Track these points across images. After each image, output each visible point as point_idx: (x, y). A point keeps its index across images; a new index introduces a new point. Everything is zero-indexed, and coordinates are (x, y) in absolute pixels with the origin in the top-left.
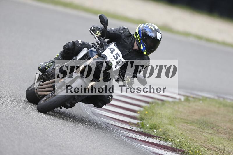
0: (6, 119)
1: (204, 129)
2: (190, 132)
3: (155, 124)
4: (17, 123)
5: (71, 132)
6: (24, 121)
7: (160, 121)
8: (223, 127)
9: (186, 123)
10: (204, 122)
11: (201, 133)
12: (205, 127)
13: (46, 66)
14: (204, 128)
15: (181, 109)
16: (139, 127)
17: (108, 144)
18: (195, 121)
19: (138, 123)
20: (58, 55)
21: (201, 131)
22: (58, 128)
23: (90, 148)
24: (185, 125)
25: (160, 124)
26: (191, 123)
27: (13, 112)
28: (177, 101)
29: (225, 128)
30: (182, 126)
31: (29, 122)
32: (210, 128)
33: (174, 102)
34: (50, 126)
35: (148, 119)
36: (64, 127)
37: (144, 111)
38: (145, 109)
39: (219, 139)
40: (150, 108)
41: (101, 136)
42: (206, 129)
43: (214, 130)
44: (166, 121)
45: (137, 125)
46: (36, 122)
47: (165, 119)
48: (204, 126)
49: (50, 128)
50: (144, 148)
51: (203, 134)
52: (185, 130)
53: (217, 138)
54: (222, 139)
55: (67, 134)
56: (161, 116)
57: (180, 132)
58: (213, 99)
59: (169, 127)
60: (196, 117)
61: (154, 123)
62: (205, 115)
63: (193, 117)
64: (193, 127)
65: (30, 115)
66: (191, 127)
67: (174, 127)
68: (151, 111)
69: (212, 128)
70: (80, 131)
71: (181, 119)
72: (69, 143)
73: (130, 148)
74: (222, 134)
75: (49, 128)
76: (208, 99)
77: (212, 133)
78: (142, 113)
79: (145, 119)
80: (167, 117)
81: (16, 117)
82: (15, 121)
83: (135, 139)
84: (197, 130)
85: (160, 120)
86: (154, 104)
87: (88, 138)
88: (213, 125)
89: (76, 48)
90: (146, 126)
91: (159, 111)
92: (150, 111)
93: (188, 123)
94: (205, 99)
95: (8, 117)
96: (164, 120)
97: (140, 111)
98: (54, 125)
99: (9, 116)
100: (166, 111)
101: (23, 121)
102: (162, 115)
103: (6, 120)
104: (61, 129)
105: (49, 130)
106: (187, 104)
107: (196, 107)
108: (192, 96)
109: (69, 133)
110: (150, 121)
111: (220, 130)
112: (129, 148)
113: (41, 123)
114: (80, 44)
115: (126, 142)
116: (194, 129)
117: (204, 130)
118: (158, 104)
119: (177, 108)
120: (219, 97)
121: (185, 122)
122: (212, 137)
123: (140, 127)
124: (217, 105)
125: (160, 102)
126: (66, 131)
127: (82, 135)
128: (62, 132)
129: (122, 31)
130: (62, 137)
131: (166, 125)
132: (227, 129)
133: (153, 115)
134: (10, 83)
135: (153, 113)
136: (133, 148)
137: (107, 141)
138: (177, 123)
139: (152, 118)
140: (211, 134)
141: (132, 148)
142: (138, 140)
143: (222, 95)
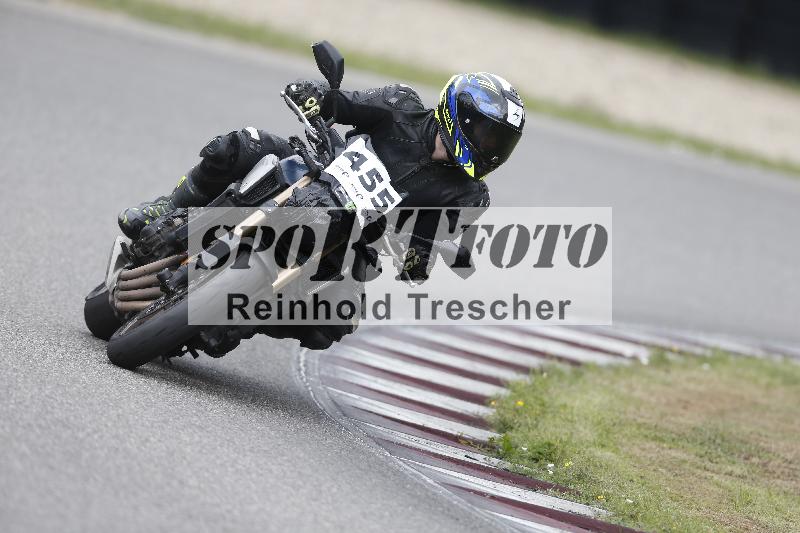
0: (40, 426)
1: (718, 459)
2: (670, 470)
3: (550, 445)
4: (76, 438)
5: (260, 472)
6: (100, 434)
7: (566, 434)
8: (782, 455)
9: (655, 439)
10: (716, 436)
11: (709, 474)
12: (722, 454)
13: (146, 216)
14: (719, 456)
15: (638, 394)
16: (494, 454)
17: (387, 513)
18: (688, 432)
19: (492, 439)
20: (184, 178)
21: (708, 466)
22: (218, 457)
23: (327, 525)
24: (654, 446)
25: (567, 443)
26: (673, 440)
27: (62, 403)
28: (626, 363)
29: (789, 456)
30: (644, 450)
31: (116, 437)
32: (739, 457)
33: (616, 369)
34: (188, 450)
35: (527, 425)
36: (238, 453)
37: (511, 397)
38: (514, 391)
39: (771, 495)
40: (533, 388)
41: (365, 485)
42: (723, 459)
43: (753, 464)
44: (586, 433)
45: (488, 447)
46: (140, 437)
47: (585, 428)
48: (719, 450)
49: (188, 458)
50: (512, 524)
51: (716, 478)
52: (653, 464)
53: (762, 491)
54: (781, 496)
55: (248, 477)
56: (570, 417)
57: (634, 472)
58: (750, 358)
59: (599, 453)
60: (689, 419)
61: (546, 440)
62: (722, 413)
63: (681, 420)
64: (680, 455)
65: (120, 411)
66: (673, 453)
67: (613, 454)
68: (536, 398)
69: (746, 459)
70: (292, 468)
71: (639, 426)
72: (254, 508)
73: (462, 527)
74: (778, 477)
75: (185, 458)
76: (732, 359)
77: (746, 473)
78: (504, 405)
79: (516, 426)
80: (590, 418)
81: (72, 418)
82: (69, 432)
83: (482, 494)
84: (692, 464)
85: (565, 431)
86: (545, 375)
87: (321, 492)
88: (748, 446)
89: (241, 153)
90: (518, 449)
91: (563, 399)
92: (532, 400)
93: (662, 440)
94: (719, 358)
95: (45, 419)
96: (581, 428)
97: (497, 398)
98: (203, 447)
99: (48, 417)
100: (587, 401)
101: (95, 432)
102: (575, 411)
103: (38, 431)
104: (225, 459)
105: (185, 462)
106: (661, 374)
107: (692, 386)
108: (676, 346)
109: (254, 476)
110: (534, 433)
111: (772, 463)
112: (461, 524)
113: (160, 441)
114: (253, 140)
115: (453, 506)
116: (684, 461)
117: (719, 466)
118: (560, 374)
119: (624, 390)
120: (769, 351)
121: (653, 435)
122: (747, 487)
123: (498, 453)
124: (764, 380)
125: (566, 368)
126: (244, 466)
127: (300, 483)
128: (230, 469)
129: (393, 100)
130: (229, 488)
131: (587, 447)
132: (797, 461)
133: (544, 412)
134: (53, 302)
135: (543, 405)
136: (475, 527)
137: (385, 502)
138: (624, 441)
139: (540, 424)
140: (743, 477)
141: (472, 526)
142: (493, 497)
143: (780, 346)
